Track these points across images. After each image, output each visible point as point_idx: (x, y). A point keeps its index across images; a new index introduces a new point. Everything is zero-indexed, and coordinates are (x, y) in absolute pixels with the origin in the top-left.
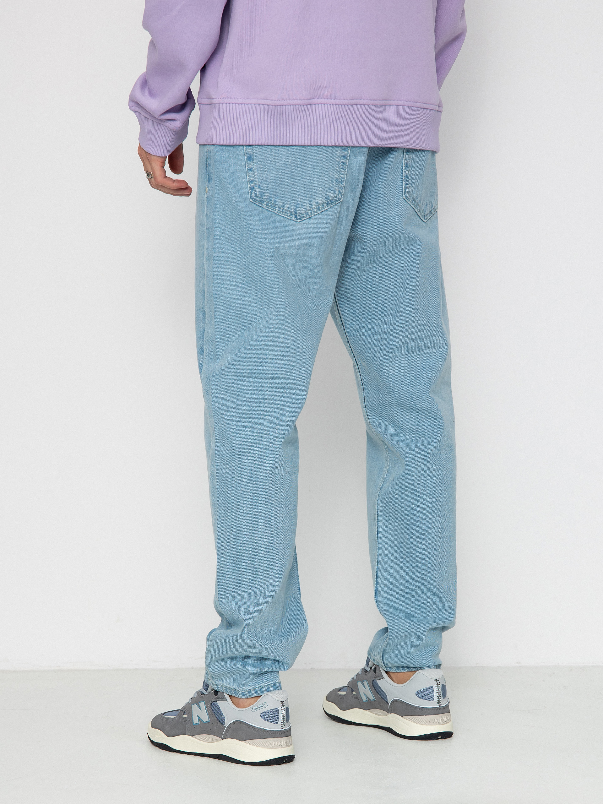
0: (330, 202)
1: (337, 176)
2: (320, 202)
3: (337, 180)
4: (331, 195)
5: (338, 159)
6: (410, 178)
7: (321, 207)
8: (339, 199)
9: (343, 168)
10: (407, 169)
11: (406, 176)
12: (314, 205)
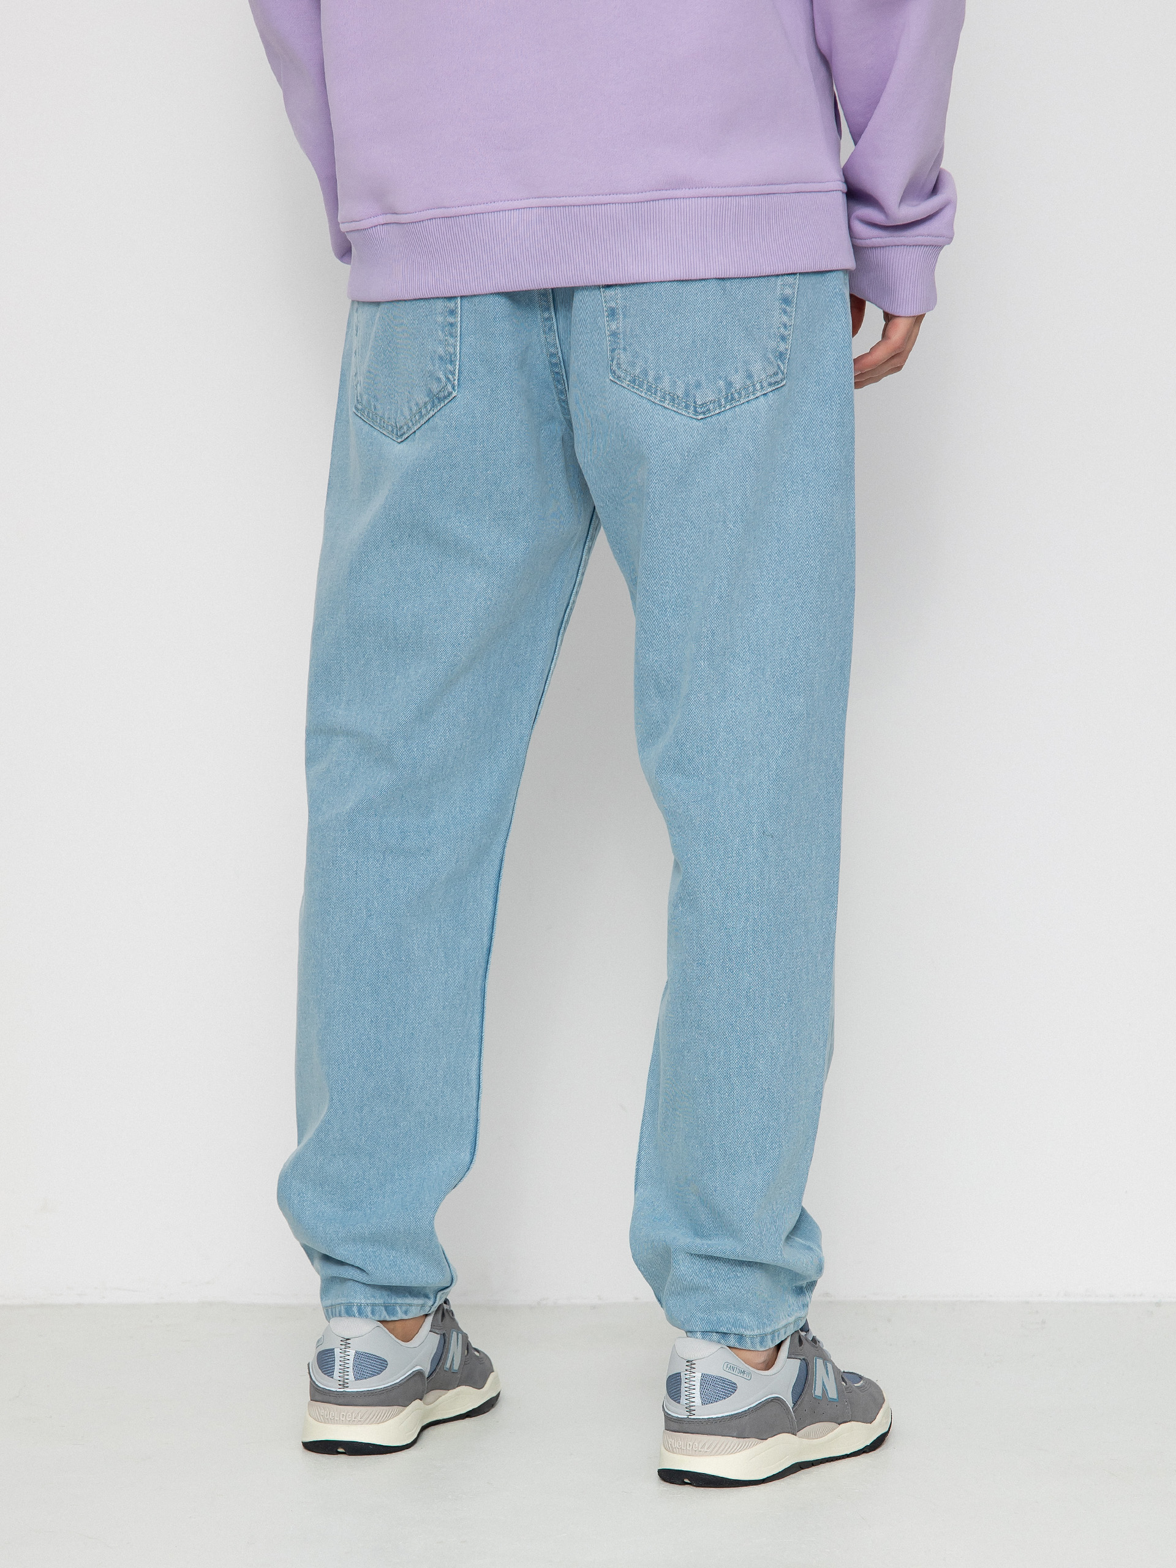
0: (436, 401)
1: (441, 350)
2: (421, 402)
3: (441, 358)
4: (435, 388)
5: (440, 319)
6: (621, 336)
7: (424, 411)
8: (450, 394)
9: (451, 335)
10: (613, 320)
11: (614, 334)
12: (415, 409)
